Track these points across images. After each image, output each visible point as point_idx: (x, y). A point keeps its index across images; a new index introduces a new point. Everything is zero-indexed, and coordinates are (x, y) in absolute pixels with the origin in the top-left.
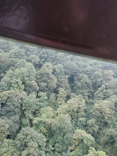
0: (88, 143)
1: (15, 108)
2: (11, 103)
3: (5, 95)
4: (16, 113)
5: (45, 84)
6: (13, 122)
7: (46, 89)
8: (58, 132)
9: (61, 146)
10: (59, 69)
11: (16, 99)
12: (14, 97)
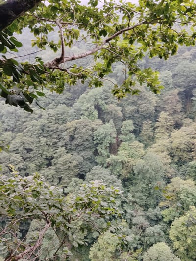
0: (187, 199)
1: (84, 141)
2: (79, 135)
3: (72, 126)
4: (86, 148)
5: (133, 108)
6: (82, 159)
7: (136, 115)
8: (140, 177)
9: (144, 198)
10: (163, 79)
11: (84, 130)
12: (82, 127)
